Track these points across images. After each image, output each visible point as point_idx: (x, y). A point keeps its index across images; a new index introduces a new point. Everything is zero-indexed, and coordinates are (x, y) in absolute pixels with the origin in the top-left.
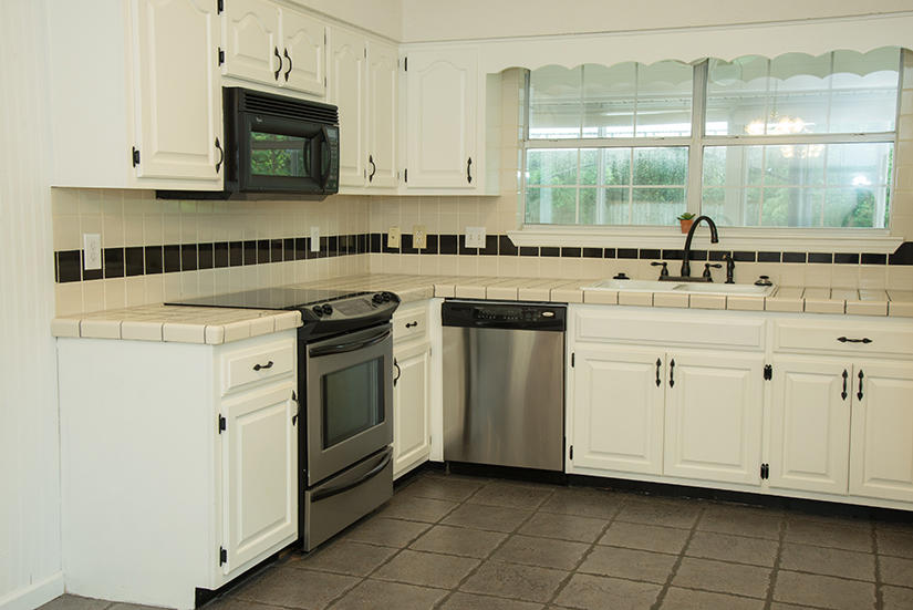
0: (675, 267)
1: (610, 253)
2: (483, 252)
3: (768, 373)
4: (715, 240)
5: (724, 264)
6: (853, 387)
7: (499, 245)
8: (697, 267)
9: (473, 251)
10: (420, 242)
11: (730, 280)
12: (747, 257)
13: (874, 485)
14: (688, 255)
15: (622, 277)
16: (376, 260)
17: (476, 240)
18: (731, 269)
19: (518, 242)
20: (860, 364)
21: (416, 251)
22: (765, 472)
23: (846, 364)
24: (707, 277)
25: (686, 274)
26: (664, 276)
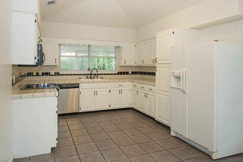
0: (89, 76)
1: (78, 75)
2: (54, 75)
3: (110, 91)
4: (97, 72)
5: (96, 76)
6: (120, 92)
7: (57, 74)
8: (92, 76)
9: (52, 75)
10: (40, 74)
11: (97, 78)
12: (99, 74)
13: (123, 105)
14: (91, 74)
15: (80, 78)
16: (30, 78)
17: (52, 73)
18: (97, 76)
19: (61, 73)
20: (121, 89)
21: (40, 76)
22: (110, 106)
23: (119, 89)
24: (94, 78)
25: (91, 78)
26: (87, 78)
